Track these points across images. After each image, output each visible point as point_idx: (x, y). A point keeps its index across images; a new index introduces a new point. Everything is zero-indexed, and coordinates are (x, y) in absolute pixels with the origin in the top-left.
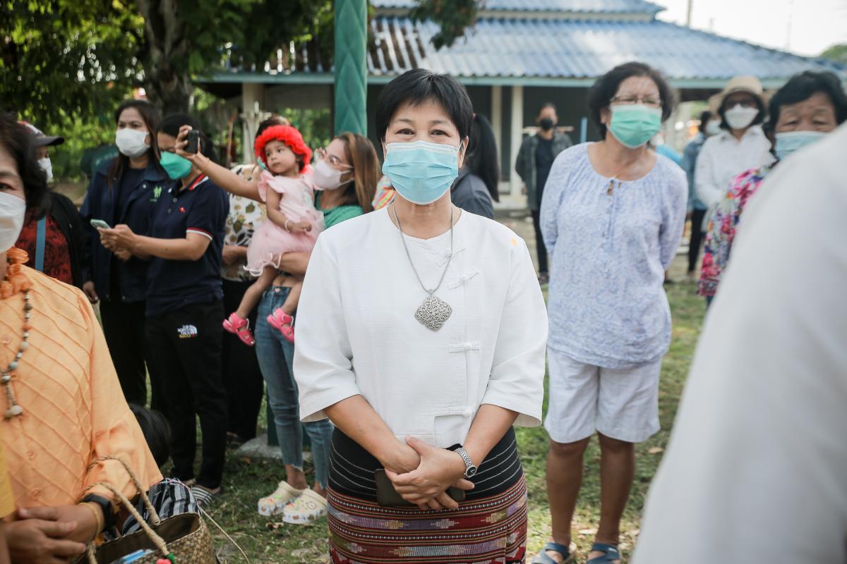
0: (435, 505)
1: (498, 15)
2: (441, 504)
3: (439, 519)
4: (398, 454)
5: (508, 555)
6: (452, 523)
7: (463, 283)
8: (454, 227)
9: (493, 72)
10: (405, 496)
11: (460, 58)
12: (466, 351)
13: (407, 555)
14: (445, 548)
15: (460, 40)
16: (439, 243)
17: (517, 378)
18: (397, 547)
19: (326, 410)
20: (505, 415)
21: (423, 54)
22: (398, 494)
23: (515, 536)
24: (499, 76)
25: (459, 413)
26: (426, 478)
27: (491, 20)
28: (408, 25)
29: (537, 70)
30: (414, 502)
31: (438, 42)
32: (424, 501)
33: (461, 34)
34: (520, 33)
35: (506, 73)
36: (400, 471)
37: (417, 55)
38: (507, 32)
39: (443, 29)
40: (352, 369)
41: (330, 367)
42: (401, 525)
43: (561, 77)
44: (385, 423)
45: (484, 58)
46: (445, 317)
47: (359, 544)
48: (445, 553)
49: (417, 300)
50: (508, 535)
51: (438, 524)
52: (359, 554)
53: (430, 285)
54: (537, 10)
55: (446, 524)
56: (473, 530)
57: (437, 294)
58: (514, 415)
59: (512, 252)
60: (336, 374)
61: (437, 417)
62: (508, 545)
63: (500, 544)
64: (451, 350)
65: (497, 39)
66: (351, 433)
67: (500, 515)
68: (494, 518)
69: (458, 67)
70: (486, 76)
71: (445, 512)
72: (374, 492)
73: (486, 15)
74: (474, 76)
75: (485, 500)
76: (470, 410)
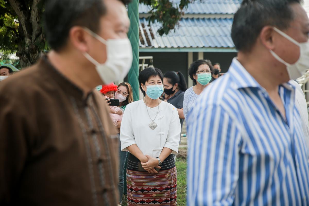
0: (152, 171)
1: (190, 17)
2: (153, 172)
3: (154, 175)
4: (143, 158)
5: (171, 186)
6: (157, 177)
7: (160, 119)
8: (159, 105)
9: (188, 46)
10: (144, 169)
11: (171, 38)
12: (160, 135)
13: (146, 185)
14: (155, 183)
15: (172, 31)
16: (155, 109)
17: (172, 141)
18: (143, 183)
19: (127, 148)
20: (169, 150)
21: (153, 38)
22: (143, 168)
23: (173, 181)
24: (191, 47)
25: (159, 149)
26: (149, 164)
27: (187, 19)
28: (146, 23)
29: (210, 45)
30: (147, 170)
31: (161, 32)
32: (149, 170)
33: (173, 28)
34: (202, 26)
35: (194, 46)
36: (144, 163)
37: (150, 37)
38: (195, 25)
39: (164, 25)
40: (134, 138)
41: (129, 137)
42: (145, 177)
43: (222, 47)
44: (141, 151)
45: (183, 38)
46: (155, 127)
47: (134, 182)
48: (155, 184)
49: (149, 122)
50: (171, 181)
51: (153, 177)
52: (134, 185)
53: (153, 119)
54: (210, 14)
55: (155, 177)
56: (162, 178)
57: (154, 121)
58: (172, 150)
59: (173, 111)
60: (130, 139)
61: (153, 150)
62: (171, 183)
63: (169, 182)
64: (157, 134)
65: (190, 29)
66: (133, 153)
67: (169, 175)
68: (167, 175)
69: (170, 44)
70: (185, 47)
71: (155, 174)
72: (138, 169)
73: (185, 17)
74: (179, 47)
75: (165, 171)
76: (161, 148)
